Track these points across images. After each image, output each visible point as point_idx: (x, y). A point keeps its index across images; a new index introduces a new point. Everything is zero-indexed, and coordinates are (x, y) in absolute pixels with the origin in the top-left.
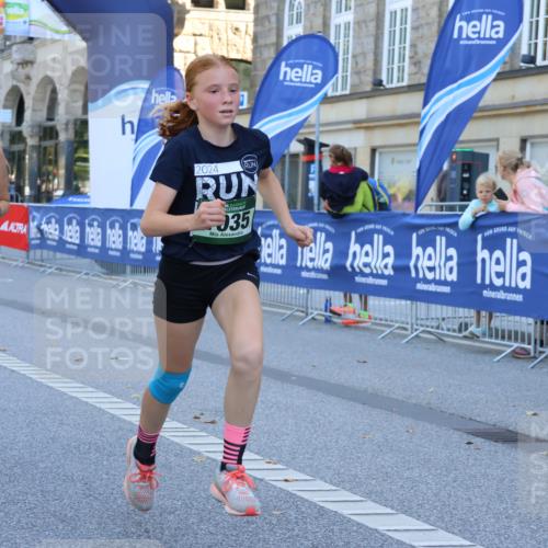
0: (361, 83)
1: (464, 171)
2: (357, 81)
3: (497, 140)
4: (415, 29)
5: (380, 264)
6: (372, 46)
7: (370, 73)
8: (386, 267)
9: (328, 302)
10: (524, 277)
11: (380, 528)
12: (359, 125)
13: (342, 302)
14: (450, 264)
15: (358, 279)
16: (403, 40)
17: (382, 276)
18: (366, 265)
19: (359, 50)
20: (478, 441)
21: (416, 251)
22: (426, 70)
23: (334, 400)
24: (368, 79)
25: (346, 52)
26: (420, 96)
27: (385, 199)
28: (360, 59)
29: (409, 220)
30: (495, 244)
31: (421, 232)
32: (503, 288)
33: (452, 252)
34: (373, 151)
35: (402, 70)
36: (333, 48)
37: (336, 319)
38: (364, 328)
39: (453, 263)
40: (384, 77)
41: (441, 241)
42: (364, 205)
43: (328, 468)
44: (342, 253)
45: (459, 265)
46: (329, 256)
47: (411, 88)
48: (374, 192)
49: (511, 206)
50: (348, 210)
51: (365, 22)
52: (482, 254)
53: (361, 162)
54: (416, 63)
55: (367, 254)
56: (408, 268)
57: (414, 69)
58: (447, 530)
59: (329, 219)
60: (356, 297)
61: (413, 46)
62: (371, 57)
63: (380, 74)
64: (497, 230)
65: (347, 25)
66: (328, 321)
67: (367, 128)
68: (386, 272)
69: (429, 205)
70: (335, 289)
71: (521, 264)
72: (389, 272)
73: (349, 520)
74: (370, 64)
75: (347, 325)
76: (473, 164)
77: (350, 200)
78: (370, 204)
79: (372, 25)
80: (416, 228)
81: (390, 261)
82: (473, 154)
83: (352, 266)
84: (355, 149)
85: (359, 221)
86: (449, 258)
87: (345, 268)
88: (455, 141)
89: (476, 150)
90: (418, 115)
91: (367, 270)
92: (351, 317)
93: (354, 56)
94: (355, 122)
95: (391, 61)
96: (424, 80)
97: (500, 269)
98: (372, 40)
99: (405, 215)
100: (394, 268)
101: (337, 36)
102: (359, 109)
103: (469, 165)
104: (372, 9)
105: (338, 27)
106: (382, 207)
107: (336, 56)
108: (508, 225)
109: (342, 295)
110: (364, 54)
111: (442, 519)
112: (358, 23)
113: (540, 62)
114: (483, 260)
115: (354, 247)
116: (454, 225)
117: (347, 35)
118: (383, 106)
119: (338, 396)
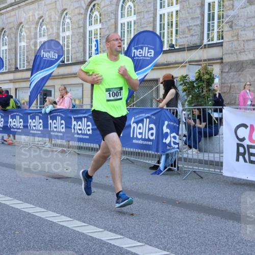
0: (11, 68)
1: (44, 96)
2: (10, 67)
3: (54, 86)
4: (27, 52)
5: (19, 125)
6: (14, 57)
7: (14, 65)
8: (21, 126)
9: (3, 137)
10: (63, 128)
11: (19, 208)
12: (11, 81)
13: (7, 137)
14: (40, 125)
15: (12, 130)
16: (24, 55)
17: (19, 129)
18: (14, 125)
19: (10, 58)
20: (50, 179)
21: (30, 121)
22: (32, 64)
23: (5, 168)
24: (13, 67)
25: (6, 58)
26: (30, 73)
27: (19, 105)
28: (10, 61)
29: (27, 111)
30: (54, 118)
31: (31, 115)
32: (57, 131)
33: (41, 121)
34: (16, 89)
35: (24, 64)
36: (2, 59)
37: (5, 143)
38: (15, 145)
39: (41, 124)
40: (18, 66)
41: (37, 118)
42: (13, 107)
43: (3, 190)
44: (6, 122)
45: (43, 125)
46: (2, 123)
47: (27, 70)
48: (16, 102)
49: (58, 107)
50: (8, 108)
51: (11, 49)
52: (50, 121)
53: (12, 93)
54: (28, 62)
55: (14, 122)
56: (28, 126)
57: (28, 64)
58: (39, 207)
59: (2, 111)
60: (11, 135)
61: (27, 57)
62: (14, 60)
63: (17, 65)
64: (54, 114)
65: (6, 50)
66: (3, 143)
67: (14, 82)
68: (21, 127)
69: (33, 107)
70: (4, 133)
71: (62, 124)
72: (22, 127)
73: (9, 206)
74: (14, 62)
75: (9, 144)
76: (47, 93)
77: (8, 105)
78: (15, 107)
79: (14, 50)
80: (29, 114)
81: (22, 124)
82: (47, 90)
83: (10, 126)
84: (10, 89)
85: (11, 112)
86: (40, 123)
87: (8, 126)
88: (44, 86)
89: (48, 89)
90: (29, 78)
91: (15, 127)
92: (10, 142)
93: (9, 60)
94: (10, 80)
95: (20, 61)
96: (31, 67)
97: (56, 126)
98: (14, 55)
99: (26, 110)
100: (23, 126)
101: (3, 53)
102: (11, 76)
103: (46, 94)
104: (13, 45)
105: (3, 51)
106: (19, 107)
107: (3, 61)
108: (57, 112)
109: (7, 135)
110: (12, 59)
111: (38, 204)
112: (9, 49)
113: (66, 62)
114: (50, 123)
115: (10, 120)
116: (41, 113)
117: (6, 53)
118: (19, 75)
119: (6, 167)
